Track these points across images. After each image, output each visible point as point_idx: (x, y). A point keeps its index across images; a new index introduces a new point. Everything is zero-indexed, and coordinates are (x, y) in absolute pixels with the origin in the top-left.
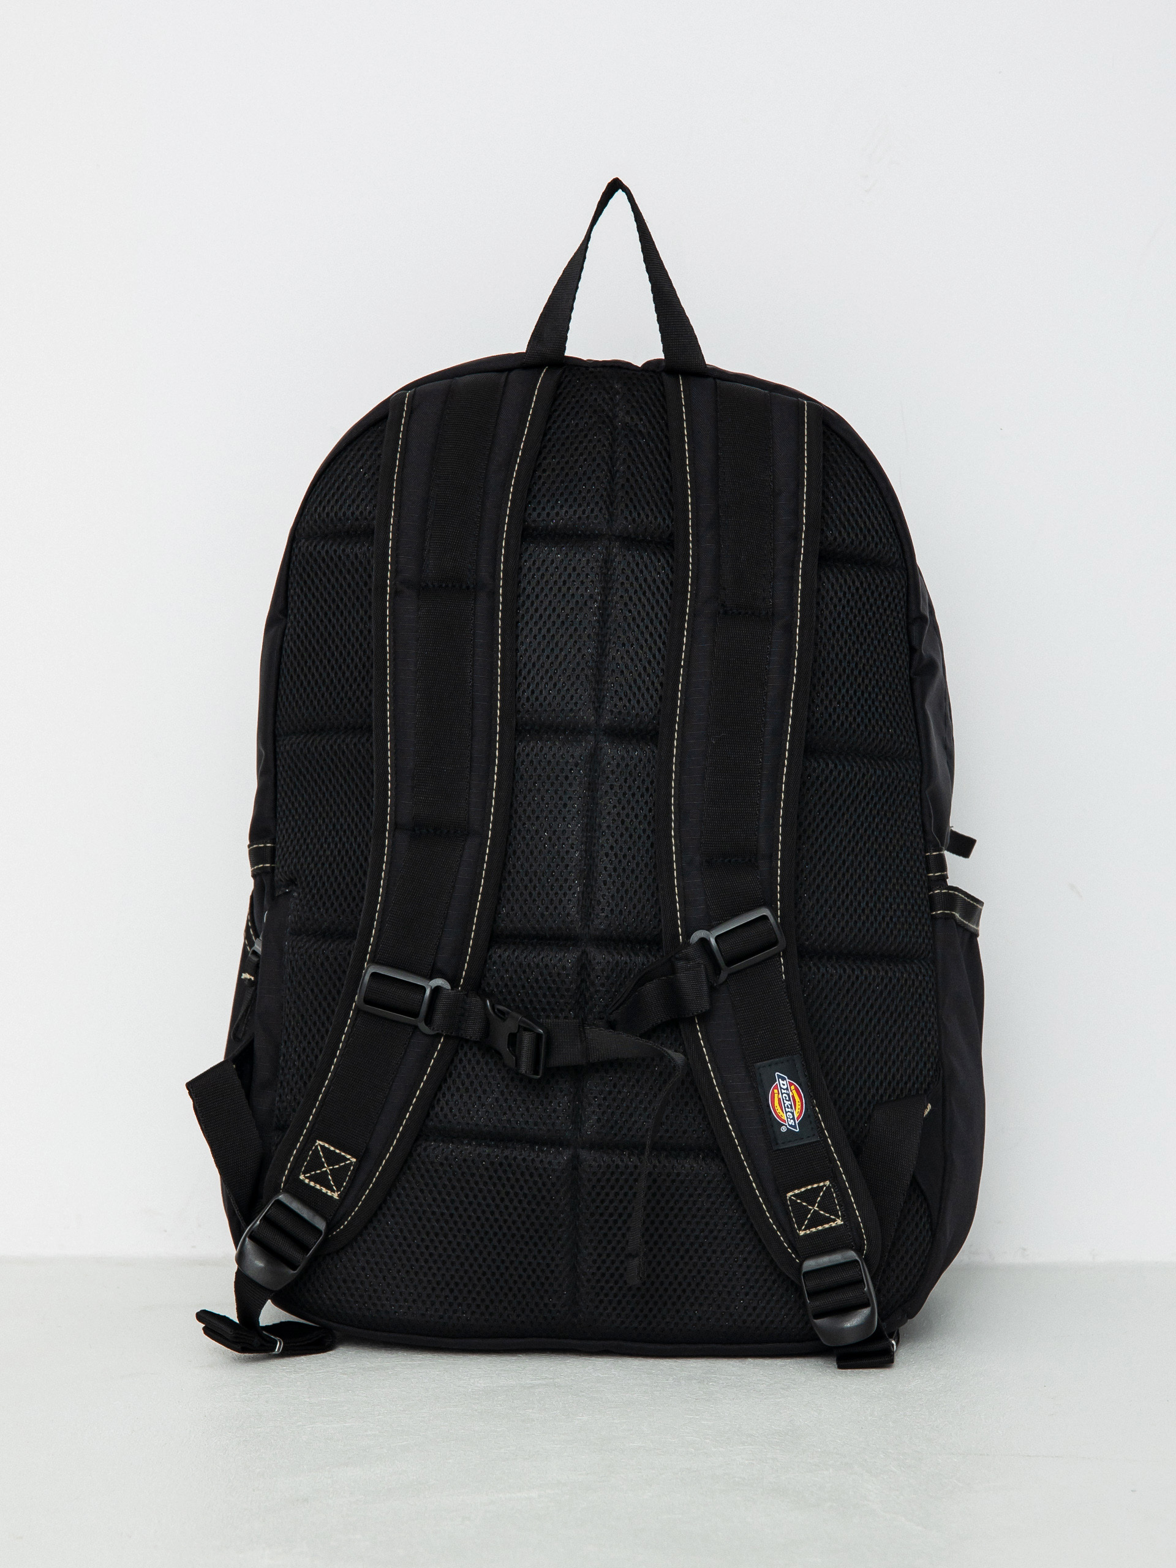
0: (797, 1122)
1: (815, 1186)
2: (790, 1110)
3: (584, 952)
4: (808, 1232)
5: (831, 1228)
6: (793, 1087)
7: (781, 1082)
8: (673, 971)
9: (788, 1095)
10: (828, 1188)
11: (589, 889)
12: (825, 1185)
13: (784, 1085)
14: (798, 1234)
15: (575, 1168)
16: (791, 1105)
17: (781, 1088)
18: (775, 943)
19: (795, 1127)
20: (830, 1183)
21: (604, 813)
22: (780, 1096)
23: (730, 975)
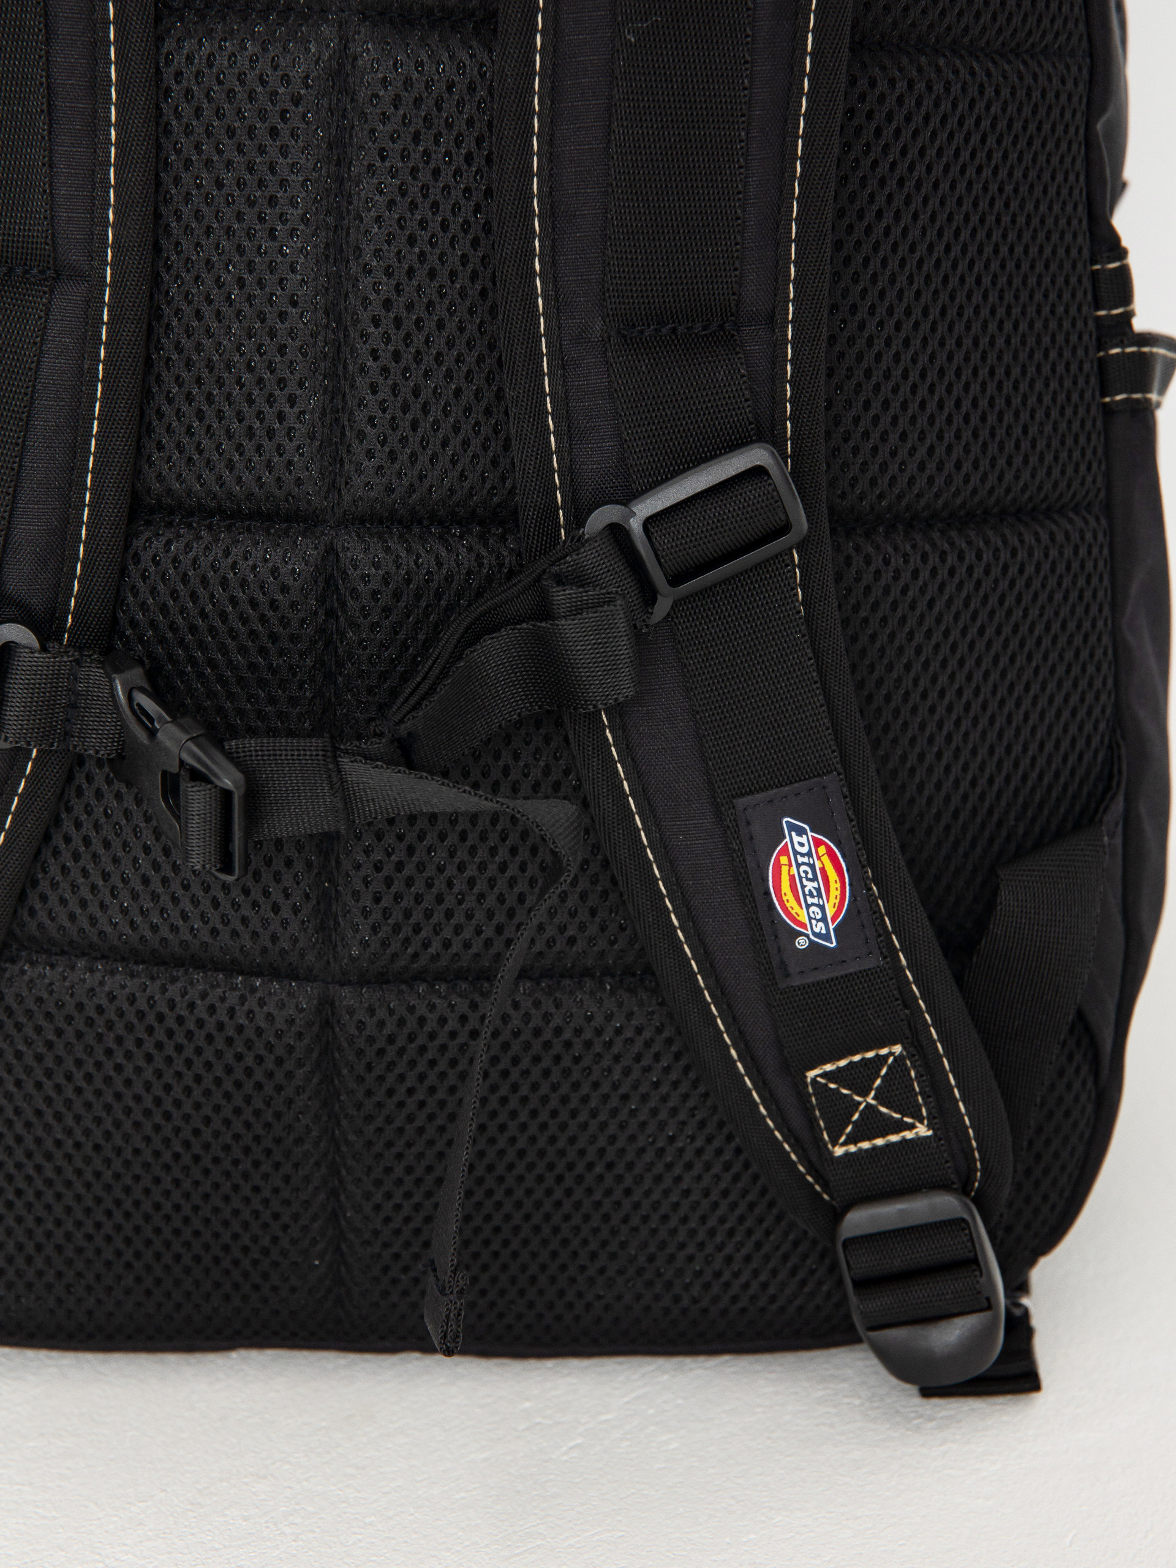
0: (831, 927)
1: (870, 1055)
2: (815, 900)
3: (331, 550)
4: (852, 1149)
5: (904, 1141)
6: (822, 850)
7: (796, 839)
8: (544, 612)
9: (812, 867)
10: (899, 1059)
11: (338, 401)
12: (891, 1054)
13: (802, 845)
14: (831, 1153)
15: (327, 1024)
16: (818, 890)
17: (796, 853)
18: (785, 529)
19: (827, 937)
20: (904, 1048)
21: (369, 217)
22: (794, 868)
23: (676, 604)
